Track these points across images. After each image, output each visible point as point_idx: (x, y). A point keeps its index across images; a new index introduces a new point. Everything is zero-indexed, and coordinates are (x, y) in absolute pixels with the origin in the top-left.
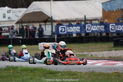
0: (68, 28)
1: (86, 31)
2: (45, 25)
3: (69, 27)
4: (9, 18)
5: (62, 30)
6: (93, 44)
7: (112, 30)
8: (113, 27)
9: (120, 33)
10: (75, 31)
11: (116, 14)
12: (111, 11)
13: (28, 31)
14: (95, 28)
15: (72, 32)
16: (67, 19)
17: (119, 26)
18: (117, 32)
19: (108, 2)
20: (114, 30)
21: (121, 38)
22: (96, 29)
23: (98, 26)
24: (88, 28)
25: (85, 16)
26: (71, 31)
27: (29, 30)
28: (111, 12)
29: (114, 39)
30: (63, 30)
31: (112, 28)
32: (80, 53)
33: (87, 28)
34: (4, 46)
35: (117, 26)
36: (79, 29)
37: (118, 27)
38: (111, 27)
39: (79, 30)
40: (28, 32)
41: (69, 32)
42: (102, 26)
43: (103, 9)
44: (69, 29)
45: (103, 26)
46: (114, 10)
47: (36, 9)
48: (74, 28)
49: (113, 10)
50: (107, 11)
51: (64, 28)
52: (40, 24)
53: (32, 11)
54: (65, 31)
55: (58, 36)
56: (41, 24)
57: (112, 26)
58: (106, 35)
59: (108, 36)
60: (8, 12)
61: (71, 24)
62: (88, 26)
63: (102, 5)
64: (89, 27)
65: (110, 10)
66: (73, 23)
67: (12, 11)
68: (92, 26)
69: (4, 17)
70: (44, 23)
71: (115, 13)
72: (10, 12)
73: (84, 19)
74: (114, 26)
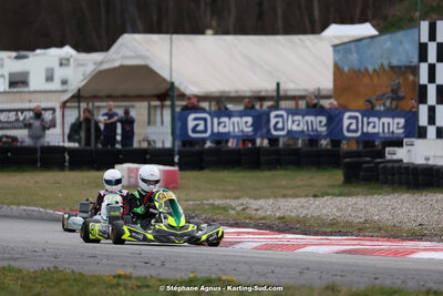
0: (215, 120)
1: (269, 130)
2: (162, 107)
3: (219, 118)
4: (64, 82)
5: (197, 125)
6: (288, 173)
7: (349, 130)
8: (354, 121)
9: (374, 142)
10: (236, 130)
11: (375, 80)
12: (359, 70)
13: (93, 125)
14: (298, 124)
15: (228, 134)
16: (223, 92)
17: (371, 119)
18: (366, 139)
19: (352, 45)
20: (356, 131)
21: (368, 159)
22: (303, 127)
23: (309, 118)
24: (277, 123)
25: (278, 84)
26: (226, 130)
27: (97, 123)
28: (358, 74)
29: (347, 160)
30: (201, 128)
31: (351, 124)
32: (218, 202)
33: (273, 121)
34: (14, 171)
35: (365, 119)
36: (249, 124)
37: (368, 123)
38: (346, 122)
39: (250, 129)
40: (93, 130)
41: (219, 133)
42: (319, 118)
43: (336, 66)
44: (219, 124)
45: (324, 119)
46: (371, 70)
47: (131, 58)
48: (235, 119)
49: (367, 70)
50: (349, 71)
51: (205, 120)
52: (149, 105)
53: (117, 64)
54: (205, 131)
55: (184, 144)
56: (153, 103)
57: (350, 118)
58: (329, 147)
59: (335, 149)
60: (61, 64)
61: (226, 109)
62: (277, 116)
63: (335, 51)
64: (280, 119)
65: (356, 68)
66: (231, 107)
67: (75, 60)
68: (290, 117)
69: (50, 78)
70: (158, 103)
71: (371, 77)
72: (68, 65)
73: (275, 94)
74: (356, 118)
